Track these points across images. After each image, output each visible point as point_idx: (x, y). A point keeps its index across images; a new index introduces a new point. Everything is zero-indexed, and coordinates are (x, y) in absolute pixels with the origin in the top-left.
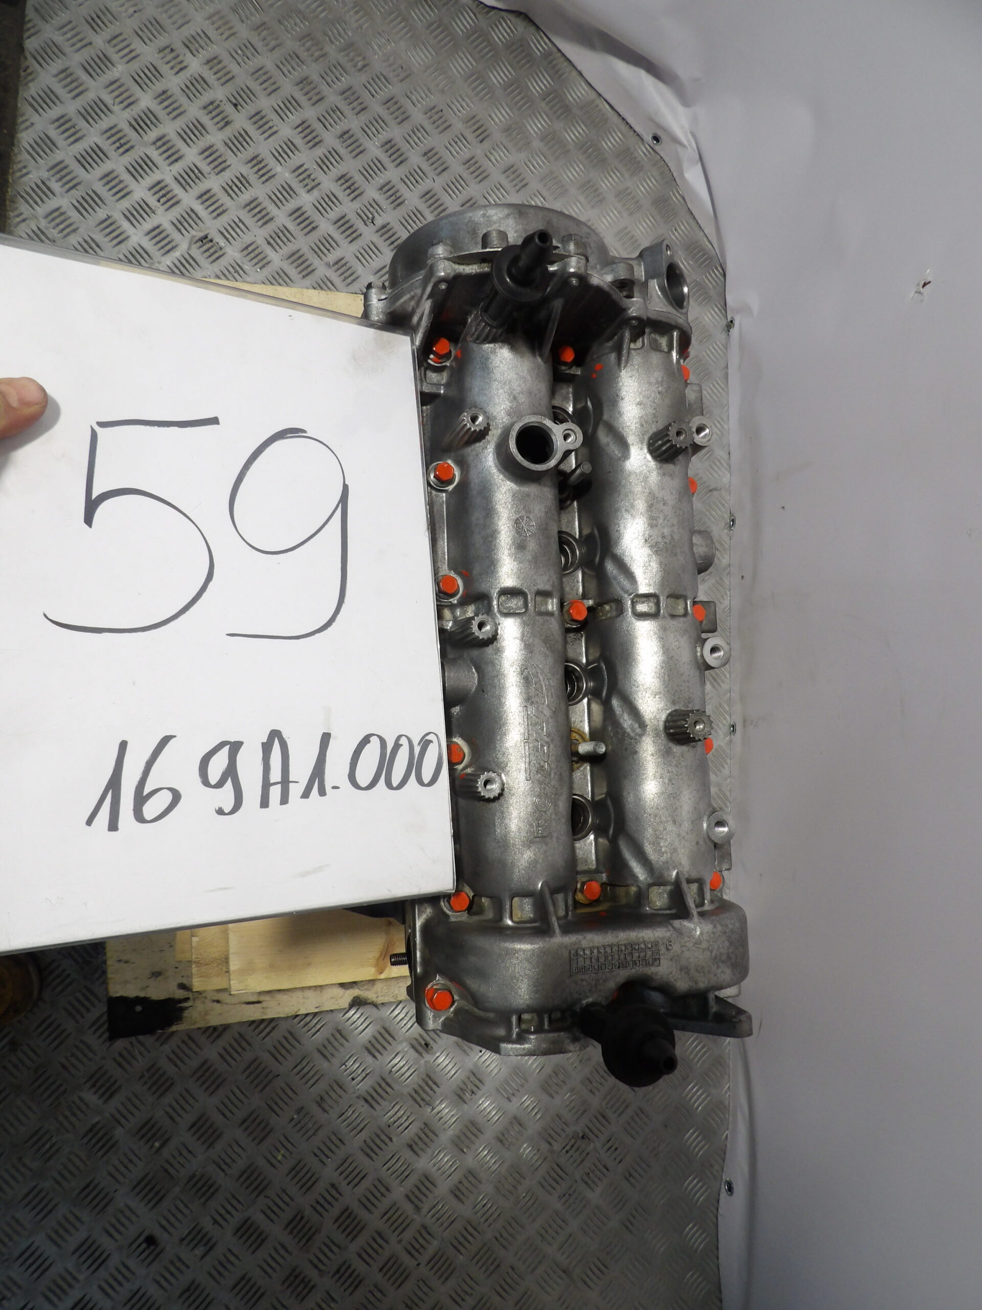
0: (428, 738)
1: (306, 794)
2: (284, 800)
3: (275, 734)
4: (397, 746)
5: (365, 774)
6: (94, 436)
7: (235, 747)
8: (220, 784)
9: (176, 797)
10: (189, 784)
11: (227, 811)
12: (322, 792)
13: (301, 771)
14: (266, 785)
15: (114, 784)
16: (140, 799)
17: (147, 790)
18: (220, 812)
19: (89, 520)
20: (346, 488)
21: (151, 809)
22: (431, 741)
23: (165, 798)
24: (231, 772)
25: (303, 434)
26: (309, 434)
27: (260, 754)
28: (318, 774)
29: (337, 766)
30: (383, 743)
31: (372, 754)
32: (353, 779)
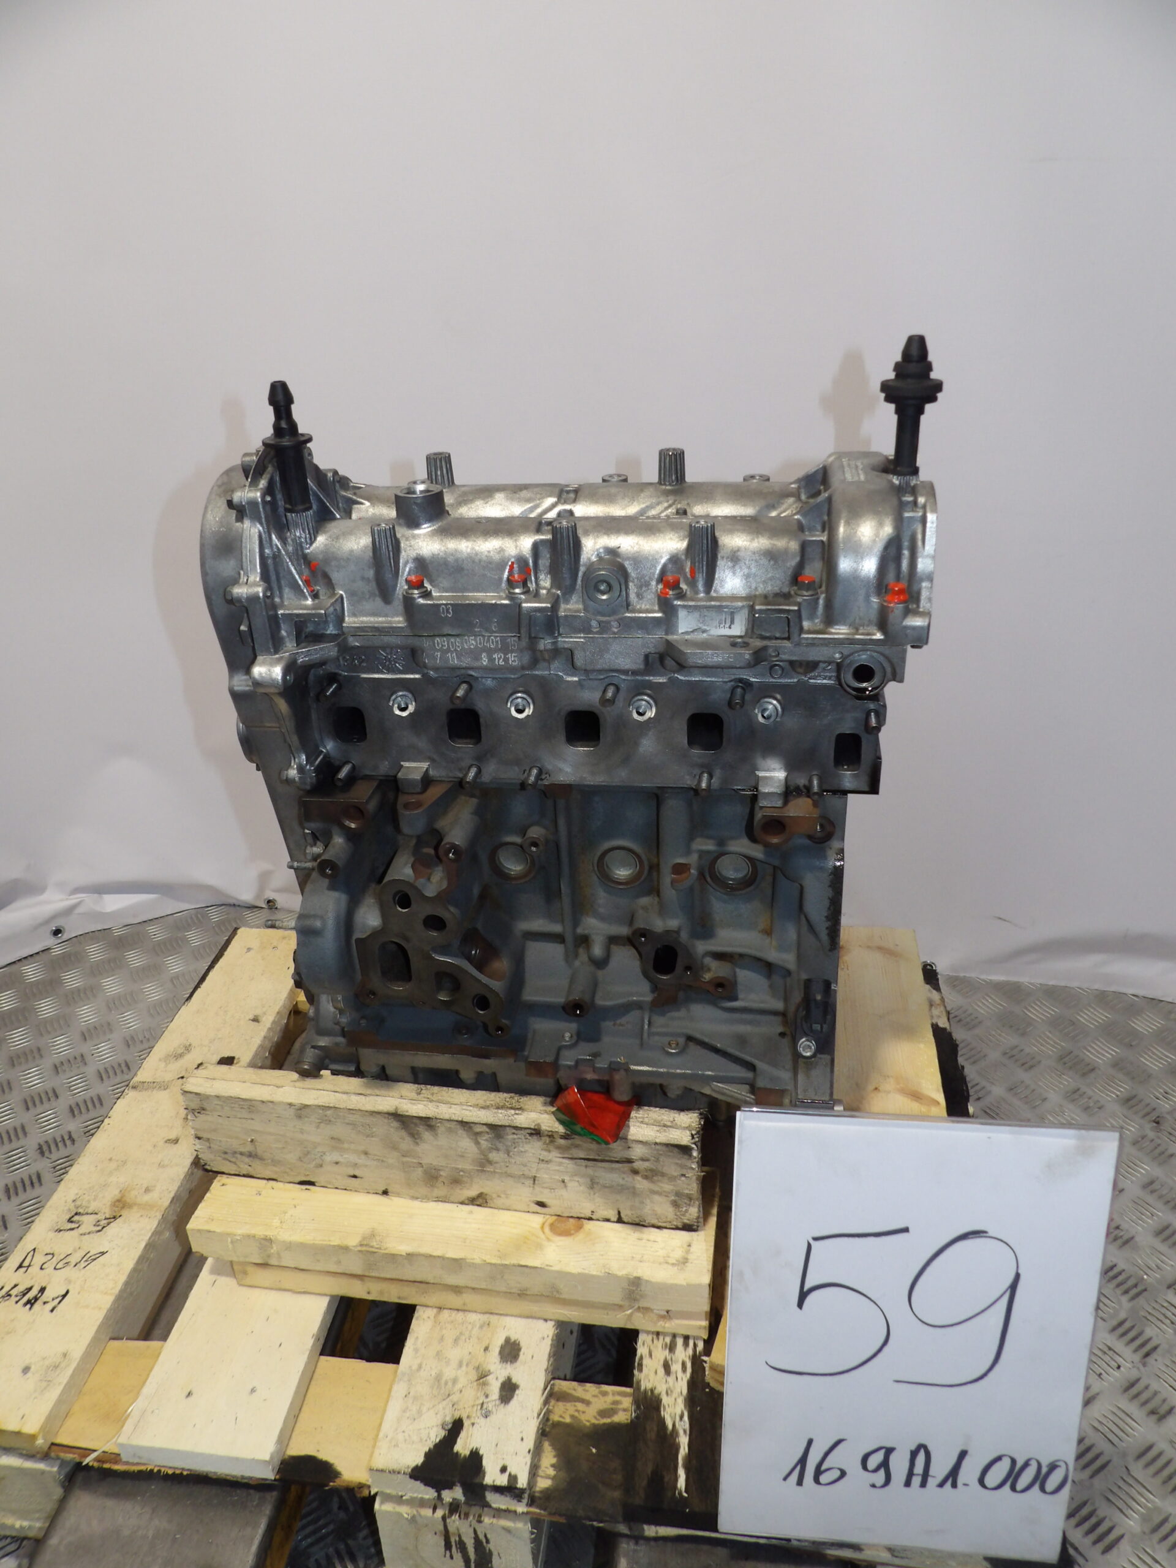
0: (1058, 1463)
1: (941, 1485)
2: (923, 1484)
3: (921, 1447)
4: (1026, 1464)
5: (992, 1479)
6: (809, 1247)
7: (889, 1451)
8: (876, 1470)
9: (843, 1474)
10: (853, 1466)
11: (879, 1484)
12: (954, 1485)
13: (940, 1469)
14: (910, 1474)
15: (803, 1461)
16: (818, 1472)
17: (824, 1467)
18: (873, 1486)
19: (800, 1305)
20: (1017, 1277)
21: (824, 1478)
22: (1059, 1466)
23: (836, 1474)
24: (885, 1464)
25: (985, 1235)
26: (990, 1234)
27: (908, 1456)
28: (953, 1476)
29: (969, 1472)
30: (1014, 1462)
31: (1002, 1468)
32: (981, 1482)
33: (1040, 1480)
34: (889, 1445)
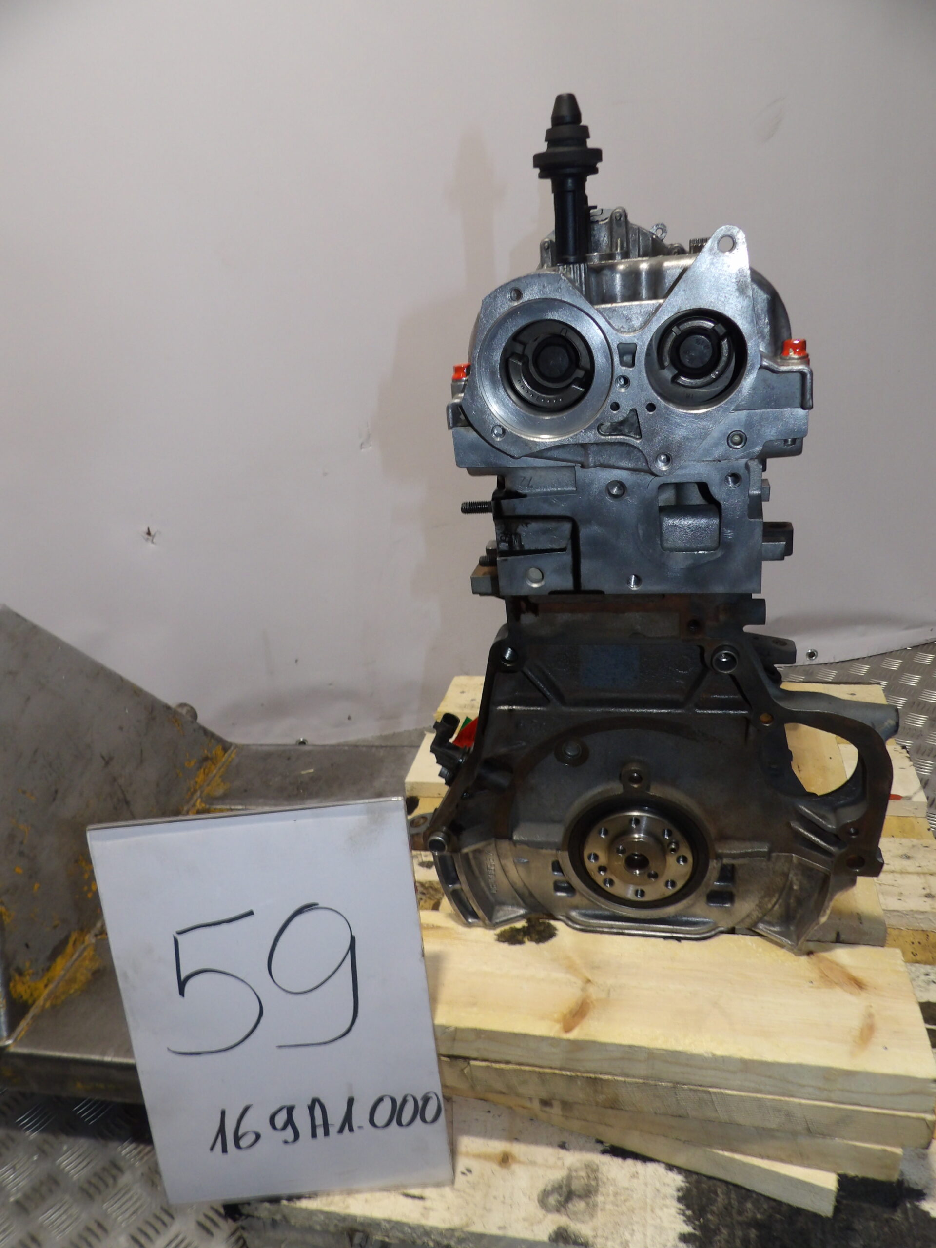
0: (429, 1095)
1: (341, 1131)
2: (327, 1133)
3: (315, 1101)
4: (404, 1101)
5: (380, 1119)
6: (176, 941)
7: (290, 1110)
8: (284, 1128)
9: (258, 1137)
10: (264, 1128)
11: (290, 1140)
12: (351, 1129)
13: (336, 1117)
14: (313, 1126)
15: (222, 1130)
16: (237, 1139)
17: (240, 1133)
18: (286, 1142)
19: (182, 992)
20: (353, 939)
21: (243, 1143)
22: (431, 1098)
23: (252, 1137)
24: (290, 1121)
25: (316, 906)
26: (320, 905)
27: (307, 1111)
28: (348, 1121)
29: (360, 1116)
30: (394, 1101)
31: (387, 1108)
32: (372, 1121)
33: (419, 1112)
34: (289, 1103)
